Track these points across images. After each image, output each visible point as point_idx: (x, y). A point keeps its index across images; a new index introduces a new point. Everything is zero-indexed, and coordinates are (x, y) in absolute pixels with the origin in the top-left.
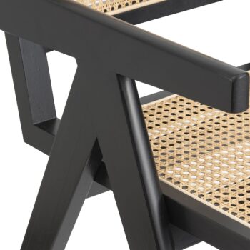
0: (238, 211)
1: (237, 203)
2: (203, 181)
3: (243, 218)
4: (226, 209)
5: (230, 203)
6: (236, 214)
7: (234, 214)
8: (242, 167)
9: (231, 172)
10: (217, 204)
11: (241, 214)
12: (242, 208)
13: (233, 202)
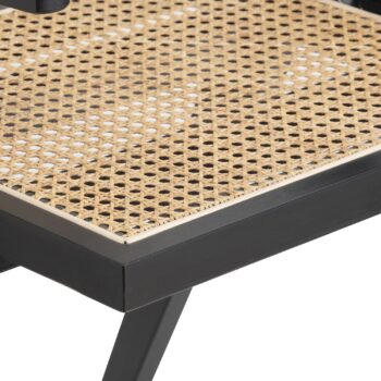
0: (67, 203)
1: (67, 191)
2: (9, 159)
3: (75, 214)
4: (46, 200)
5: (54, 191)
6: (64, 207)
7: (60, 207)
8: (82, 133)
9: (60, 142)
10: (30, 193)
11: (72, 207)
12: (76, 197)
13: (61, 188)
